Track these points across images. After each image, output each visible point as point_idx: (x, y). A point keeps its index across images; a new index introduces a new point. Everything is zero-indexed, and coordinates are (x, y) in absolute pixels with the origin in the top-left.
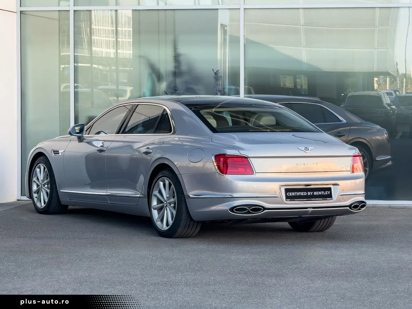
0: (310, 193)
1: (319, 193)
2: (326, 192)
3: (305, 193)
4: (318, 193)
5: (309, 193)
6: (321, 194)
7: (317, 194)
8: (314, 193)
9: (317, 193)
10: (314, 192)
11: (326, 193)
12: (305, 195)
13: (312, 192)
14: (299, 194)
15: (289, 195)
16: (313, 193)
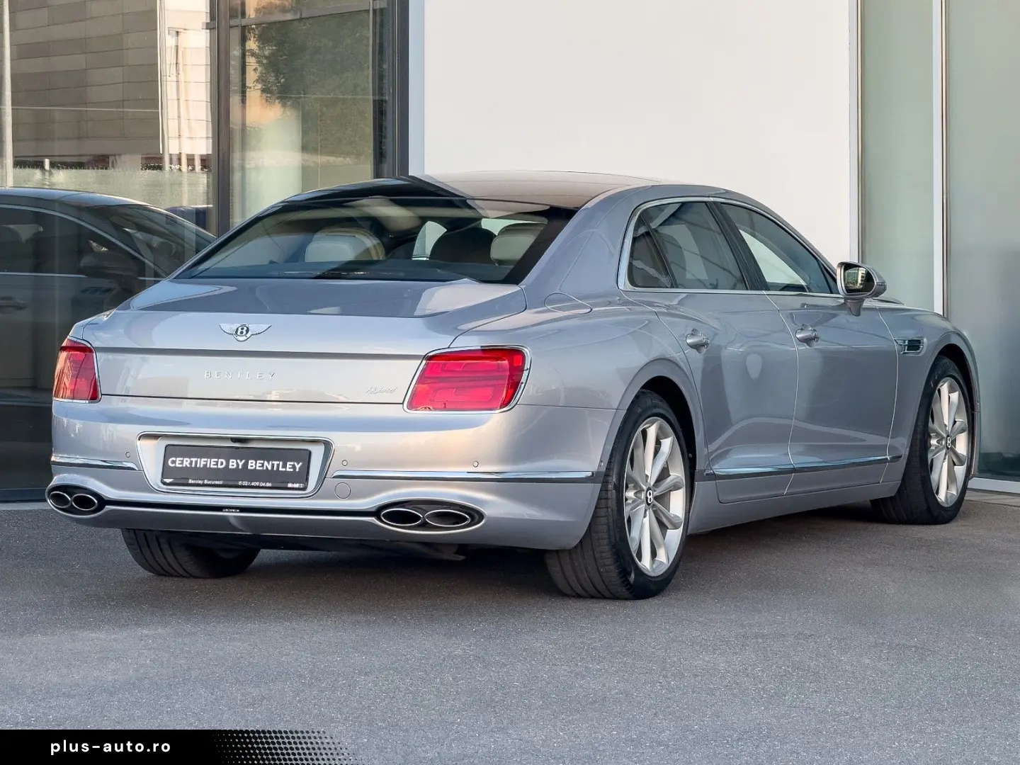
0: (237, 463)
1: (266, 463)
2: (288, 463)
3: (220, 460)
4: (263, 464)
5: (233, 464)
6: (270, 468)
7: (258, 468)
8: (250, 464)
9: (258, 465)
10: (250, 461)
11: (288, 466)
12: (219, 466)
13: (243, 461)
14: (202, 463)
15: (173, 465)
16: (246, 465)
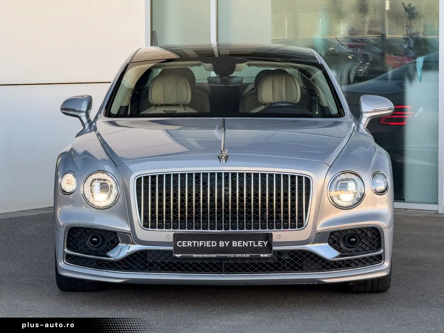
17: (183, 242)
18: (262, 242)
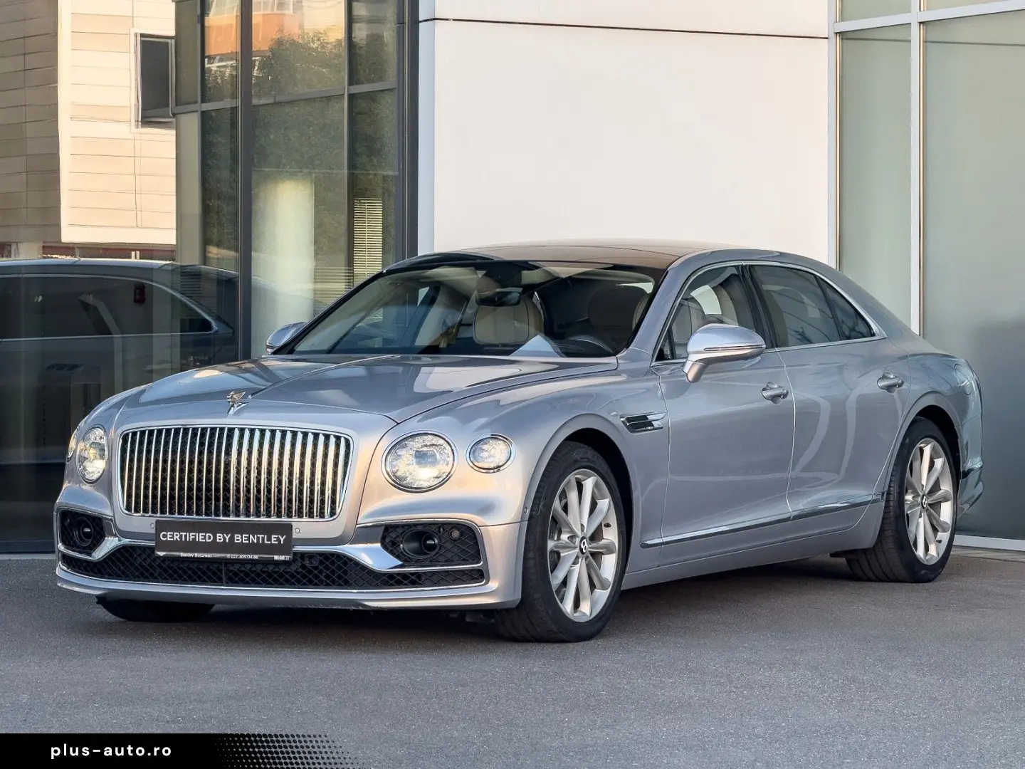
17: (169, 533)
18: (276, 536)
